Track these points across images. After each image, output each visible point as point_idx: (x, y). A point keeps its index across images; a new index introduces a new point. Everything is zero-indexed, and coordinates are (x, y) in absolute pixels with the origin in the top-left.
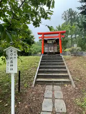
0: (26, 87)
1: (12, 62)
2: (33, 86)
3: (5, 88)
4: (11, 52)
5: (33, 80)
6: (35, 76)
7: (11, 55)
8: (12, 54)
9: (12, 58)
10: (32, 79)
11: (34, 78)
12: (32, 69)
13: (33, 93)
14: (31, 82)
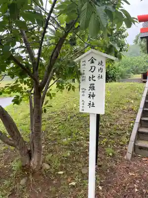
0: (111, 154)
1: (92, 87)
2: (128, 156)
3: (66, 147)
4: (92, 62)
5: (128, 142)
6: (131, 131)
7: (92, 70)
8: (93, 68)
9: (94, 79)
10: (124, 139)
11: (129, 137)
12: (120, 113)
13: (130, 174)
14: (122, 145)
